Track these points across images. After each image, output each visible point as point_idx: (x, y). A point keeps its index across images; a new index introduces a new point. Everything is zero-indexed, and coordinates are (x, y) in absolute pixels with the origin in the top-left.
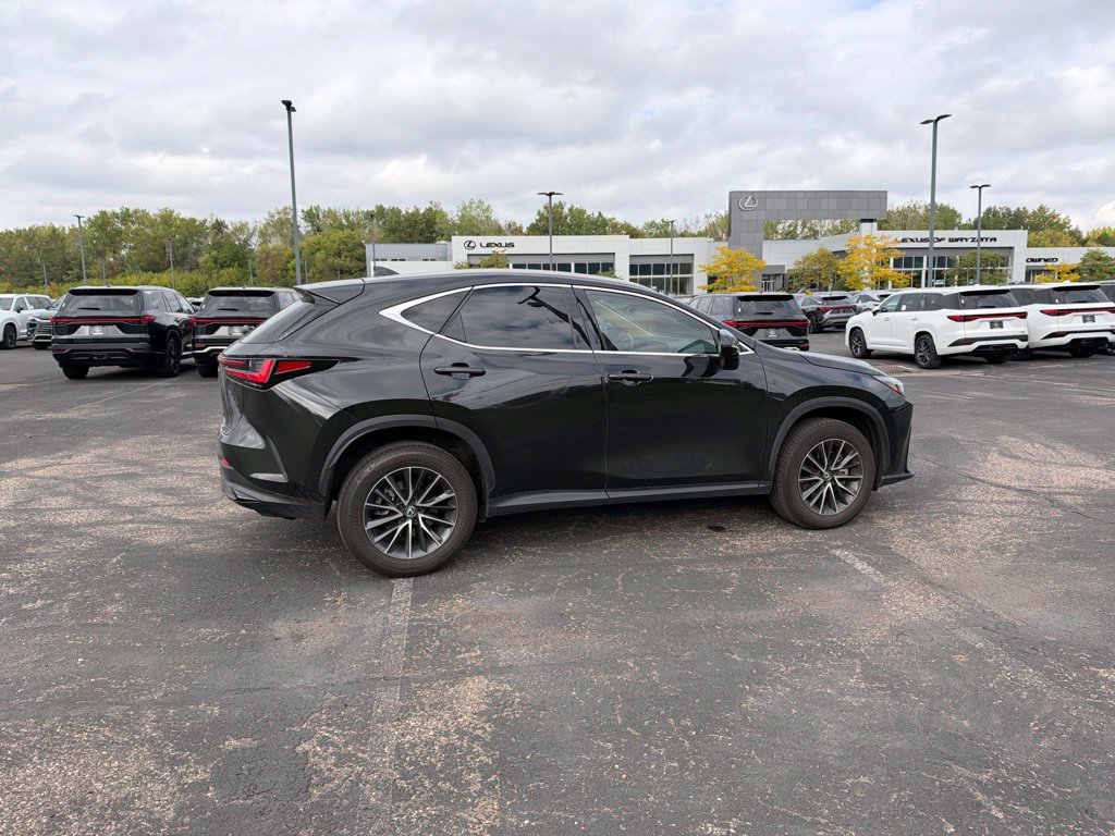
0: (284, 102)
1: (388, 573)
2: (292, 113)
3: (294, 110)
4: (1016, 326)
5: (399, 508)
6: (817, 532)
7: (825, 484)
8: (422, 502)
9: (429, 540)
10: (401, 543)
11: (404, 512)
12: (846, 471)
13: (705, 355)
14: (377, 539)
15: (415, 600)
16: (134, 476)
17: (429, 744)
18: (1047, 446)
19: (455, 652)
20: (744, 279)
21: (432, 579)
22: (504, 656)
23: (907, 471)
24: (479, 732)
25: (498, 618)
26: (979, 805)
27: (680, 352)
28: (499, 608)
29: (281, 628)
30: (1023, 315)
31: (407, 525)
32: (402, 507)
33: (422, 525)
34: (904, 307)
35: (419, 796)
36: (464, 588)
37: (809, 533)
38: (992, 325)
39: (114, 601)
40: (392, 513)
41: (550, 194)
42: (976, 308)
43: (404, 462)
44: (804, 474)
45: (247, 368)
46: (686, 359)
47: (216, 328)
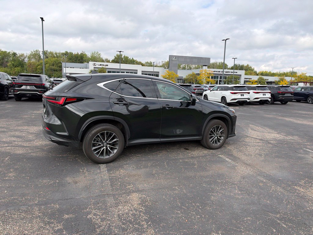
0: (41, 18)
1: (98, 162)
2: (43, 21)
3: (44, 21)
4: (247, 96)
5: (102, 143)
6: (213, 150)
7: (215, 137)
8: (109, 142)
9: (110, 152)
10: (102, 154)
11: (103, 145)
12: (220, 134)
13: (186, 101)
14: (95, 152)
15: (108, 171)
16: (4, 132)
17: (127, 214)
18: (262, 128)
19: (126, 186)
20: (173, 80)
21: (111, 164)
22: (140, 187)
23: (235, 134)
24: (141, 210)
25: (134, 176)
26: (279, 223)
27: (179, 100)
28: (134, 172)
29: (69, 179)
30: (249, 93)
31: (104, 148)
32: (103, 143)
33: (109, 148)
34: (219, 90)
35: (130, 230)
36: (122, 167)
37: (211, 150)
38: (241, 95)
39: (11, 172)
40: (100, 145)
41: (120, 52)
42: (237, 91)
43: (104, 130)
44: (210, 134)
45: (56, 100)
46: (181, 102)
47: (22, 86)
